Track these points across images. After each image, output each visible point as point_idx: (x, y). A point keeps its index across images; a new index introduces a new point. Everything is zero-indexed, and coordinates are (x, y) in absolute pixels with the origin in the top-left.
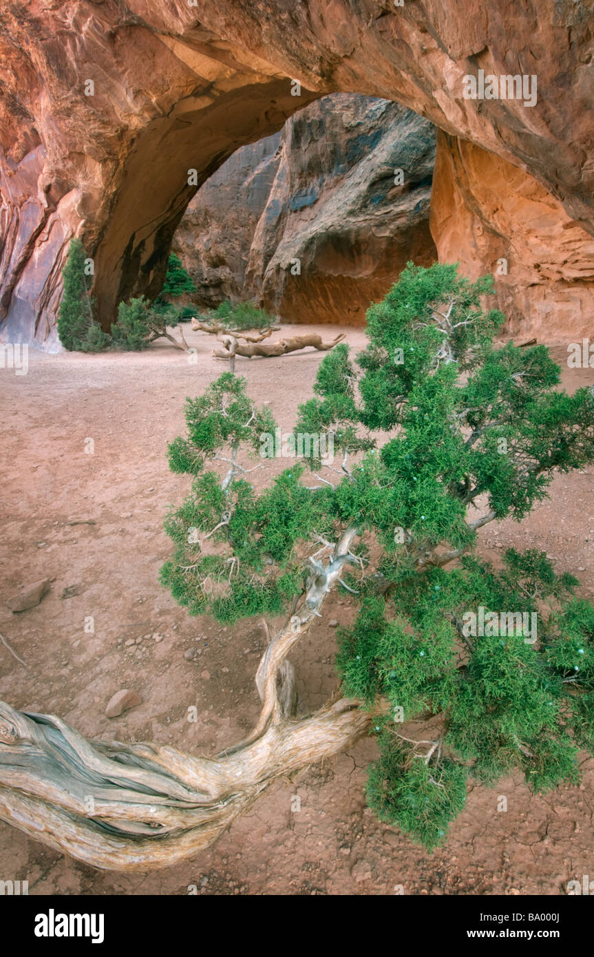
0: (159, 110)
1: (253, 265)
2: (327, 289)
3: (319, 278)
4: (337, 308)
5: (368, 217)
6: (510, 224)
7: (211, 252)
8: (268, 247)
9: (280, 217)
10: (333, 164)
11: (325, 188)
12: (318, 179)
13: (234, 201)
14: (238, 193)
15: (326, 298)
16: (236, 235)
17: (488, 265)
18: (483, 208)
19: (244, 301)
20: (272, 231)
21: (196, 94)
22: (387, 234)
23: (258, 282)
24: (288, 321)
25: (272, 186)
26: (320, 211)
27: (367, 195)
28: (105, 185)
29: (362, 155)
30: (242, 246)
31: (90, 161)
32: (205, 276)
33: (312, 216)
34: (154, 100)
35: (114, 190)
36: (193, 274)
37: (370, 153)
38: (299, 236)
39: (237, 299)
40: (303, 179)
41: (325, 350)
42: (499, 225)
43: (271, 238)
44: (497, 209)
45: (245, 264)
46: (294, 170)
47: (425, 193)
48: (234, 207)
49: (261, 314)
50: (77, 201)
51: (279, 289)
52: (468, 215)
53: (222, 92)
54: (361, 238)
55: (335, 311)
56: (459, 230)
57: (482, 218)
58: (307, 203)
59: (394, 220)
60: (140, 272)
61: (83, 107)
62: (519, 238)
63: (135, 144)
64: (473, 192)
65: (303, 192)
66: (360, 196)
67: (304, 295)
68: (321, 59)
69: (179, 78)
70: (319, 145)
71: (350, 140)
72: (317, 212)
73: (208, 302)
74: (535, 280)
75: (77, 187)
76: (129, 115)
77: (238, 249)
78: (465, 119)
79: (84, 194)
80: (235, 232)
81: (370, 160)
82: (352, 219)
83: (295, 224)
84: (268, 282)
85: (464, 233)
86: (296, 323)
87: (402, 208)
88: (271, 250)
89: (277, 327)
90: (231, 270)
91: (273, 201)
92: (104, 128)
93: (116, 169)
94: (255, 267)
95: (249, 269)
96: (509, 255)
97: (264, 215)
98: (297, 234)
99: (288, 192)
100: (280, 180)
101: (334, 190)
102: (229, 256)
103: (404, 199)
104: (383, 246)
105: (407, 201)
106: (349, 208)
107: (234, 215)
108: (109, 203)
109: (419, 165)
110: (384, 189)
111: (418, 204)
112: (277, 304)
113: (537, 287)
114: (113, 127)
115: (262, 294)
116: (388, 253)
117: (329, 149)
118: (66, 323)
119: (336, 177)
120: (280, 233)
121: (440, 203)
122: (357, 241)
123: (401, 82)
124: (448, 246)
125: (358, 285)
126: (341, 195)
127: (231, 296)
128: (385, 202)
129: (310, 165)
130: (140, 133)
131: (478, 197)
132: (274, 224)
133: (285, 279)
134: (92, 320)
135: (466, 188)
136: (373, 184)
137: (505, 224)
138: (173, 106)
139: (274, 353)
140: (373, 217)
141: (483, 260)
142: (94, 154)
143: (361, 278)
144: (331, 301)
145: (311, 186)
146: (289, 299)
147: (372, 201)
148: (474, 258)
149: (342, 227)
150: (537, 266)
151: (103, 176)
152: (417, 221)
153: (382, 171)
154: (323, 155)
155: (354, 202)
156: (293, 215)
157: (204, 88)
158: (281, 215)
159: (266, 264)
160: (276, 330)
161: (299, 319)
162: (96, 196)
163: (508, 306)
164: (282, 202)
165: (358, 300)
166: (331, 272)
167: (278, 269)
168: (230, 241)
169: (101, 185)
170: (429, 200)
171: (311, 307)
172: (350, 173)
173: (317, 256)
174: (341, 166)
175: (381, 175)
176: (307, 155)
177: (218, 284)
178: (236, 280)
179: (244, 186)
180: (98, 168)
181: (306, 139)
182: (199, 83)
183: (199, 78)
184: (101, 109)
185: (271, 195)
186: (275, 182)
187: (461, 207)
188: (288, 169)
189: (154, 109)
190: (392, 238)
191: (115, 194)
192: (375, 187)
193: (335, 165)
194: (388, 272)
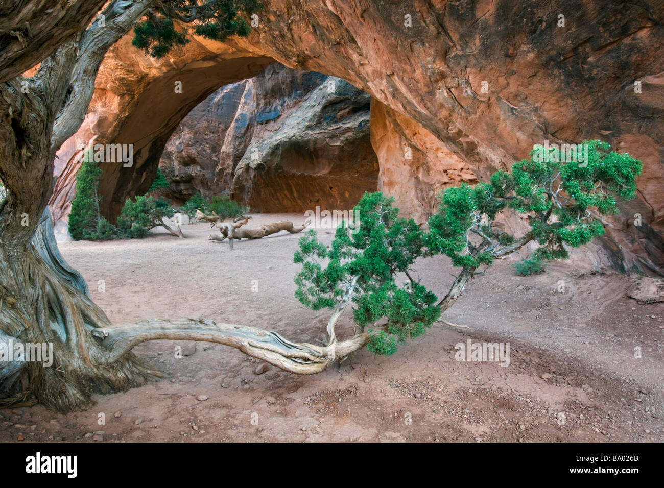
0: (174, 66)
1: (223, 164)
2: (292, 184)
3: (284, 176)
4: (300, 199)
5: (322, 131)
6: (425, 143)
7: (183, 153)
8: (238, 150)
9: (248, 127)
10: (292, 90)
11: (286, 107)
12: (280, 100)
13: (204, 113)
14: (209, 106)
15: (291, 193)
16: (206, 139)
17: (414, 169)
18: (407, 132)
19: (214, 194)
20: (241, 138)
21: (204, 59)
22: (339, 143)
23: (228, 178)
24: (257, 210)
25: (239, 103)
26: (282, 124)
27: (320, 115)
28: (120, 111)
29: (315, 86)
30: (212, 149)
31: (110, 95)
32: (177, 173)
33: (276, 127)
34: (172, 60)
35: (127, 114)
36: (164, 172)
37: (321, 84)
38: (265, 143)
39: (207, 193)
40: (268, 100)
41: (296, 233)
42: (418, 144)
43: (239, 143)
44: (416, 133)
45: (216, 164)
46: (260, 93)
47: (365, 115)
48: (205, 118)
49: (234, 205)
50: (93, 122)
51: (249, 184)
52: (397, 135)
53: (224, 59)
54: (318, 146)
55: (299, 201)
56: (392, 144)
57: (406, 138)
58: (271, 118)
59: (343, 134)
60: (135, 173)
61: (113, 60)
62: (432, 153)
63: (150, 86)
64: (399, 121)
65: (268, 109)
66: (315, 115)
67: (272, 190)
68: (298, 55)
69: (194, 50)
70: (280, 76)
71: (304, 74)
72: (280, 125)
73: (178, 196)
74: (446, 180)
75: (95, 112)
76: (150, 68)
77: (209, 151)
78: (386, 98)
79: (100, 117)
80: (206, 137)
81: (321, 89)
82: (310, 132)
83: (261, 133)
84: (238, 178)
85: (396, 147)
86: (264, 212)
87: (348, 125)
88: (240, 153)
89: (249, 216)
90: (201, 168)
91: (241, 114)
92: (128, 74)
93: (131, 101)
94: (225, 166)
95: (219, 167)
96: (427, 163)
97: (233, 125)
98: (264, 141)
99: (255, 108)
100: (247, 99)
101: (294, 110)
102: (200, 157)
103: (349, 119)
104: (336, 152)
105: (352, 120)
106: (307, 124)
107: (205, 124)
108: (120, 124)
109: (359, 96)
110: (334, 111)
111: (360, 123)
112: (246, 197)
113: (448, 185)
114: (135, 74)
115: (232, 188)
116: (340, 158)
117: (288, 80)
118: (77, 217)
119: (294, 100)
120: (248, 140)
121: (376, 126)
122: (315, 148)
123: (349, 74)
124: (385, 155)
125: (318, 181)
126: (299, 113)
127: (202, 191)
128: (335, 120)
129: (273, 90)
130: (156, 79)
131: (402, 124)
132: (242, 132)
133: (255, 176)
134: (98, 214)
135: (393, 118)
136: (325, 108)
137: (422, 143)
138: (186, 65)
139: (257, 236)
140: (327, 131)
141: (410, 166)
142: (115, 91)
143: (320, 176)
144: (295, 194)
145: (274, 105)
146: (259, 193)
147: (325, 119)
148: (404, 164)
149: (303, 137)
150: (445, 171)
151: (119, 105)
152: (361, 135)
153: (332, 99)
154: (283, 83)
155: (310, 120)
156: (259, 126)
157: (212, 56)
158: (248, 125)
159: (235, 164)
160: (249, 218)
161: (266, 209)
162: (111, 119)
163: (431, 198)
164: (249, 116)
165: (318, 193)
166: (295, 171)
167: (248, 168)
168: (201, 144)
169: (117, 111)
170: (368, 121)
171: (278, 199)
172: (306, 97)
173: (282, 158)
174: (298, 92)
175: (331, 101)
176: (270, 83)
177: (189, 180)
178: (207, 176)
179: (214, 101)
180: (117, 100)
181: (270, 71)
182: (209, 54)
183: (209, 51)
184: (128, 63)
185: (239, 110)
186: (243, 100)
187: (392, 130)
188: (253, 91)
189: (171, 65)
190: (343, 147)
191: (127, 117)
192: (327, 109)
193: (294, 91)
194: (341, 171)
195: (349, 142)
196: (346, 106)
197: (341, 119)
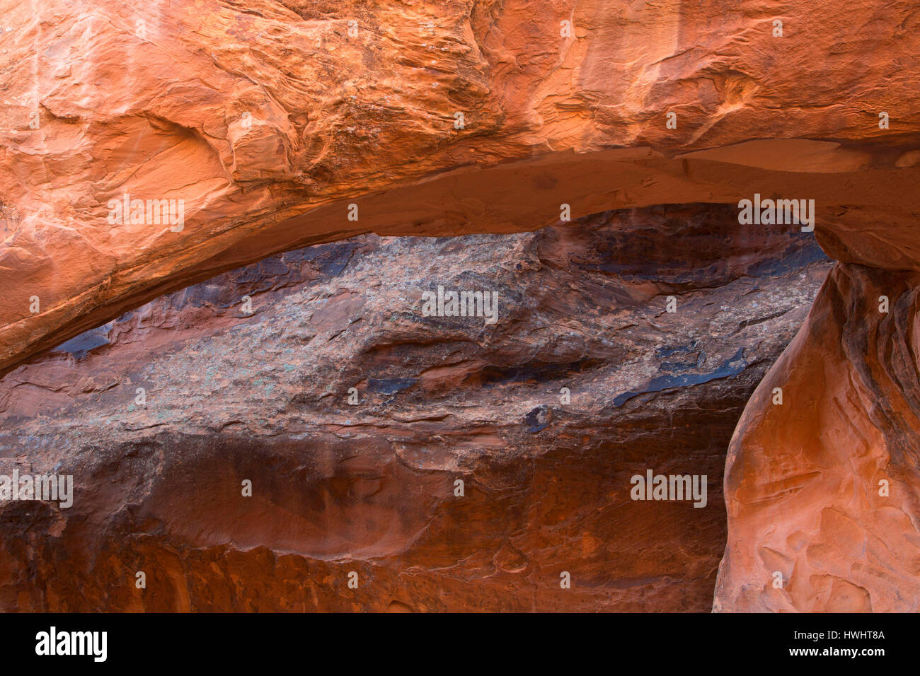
195: (492, 466)
196: (458, 358)
197: (440, 391)
